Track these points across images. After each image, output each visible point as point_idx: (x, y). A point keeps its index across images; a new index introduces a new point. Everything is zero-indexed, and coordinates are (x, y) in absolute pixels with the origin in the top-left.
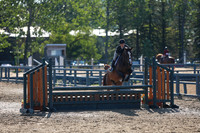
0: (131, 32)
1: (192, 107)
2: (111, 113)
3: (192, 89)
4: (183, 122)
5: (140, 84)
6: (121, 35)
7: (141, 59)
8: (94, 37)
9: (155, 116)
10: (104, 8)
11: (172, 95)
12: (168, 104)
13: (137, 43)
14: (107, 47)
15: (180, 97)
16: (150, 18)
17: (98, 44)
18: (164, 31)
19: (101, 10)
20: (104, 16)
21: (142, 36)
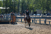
0: (8, 8)
1: (20, 24)
2: (4, 25)
3: (20, 20)
4: (18, 27)
5: (10, 19)
6: (6, 8)
7: (10, 14)
8: (0, 9)
9: (12, 25)
10: (3, 3)
11: (16, 21)
12: (15, 23)
13: (9, 10)
14: (3, 11)
15: (18, 21)
16: (12, 5)
17: (1, 10)
18: (15, 8)
19: (2, 3)
20: (3, 4)
21: (11, 9)
